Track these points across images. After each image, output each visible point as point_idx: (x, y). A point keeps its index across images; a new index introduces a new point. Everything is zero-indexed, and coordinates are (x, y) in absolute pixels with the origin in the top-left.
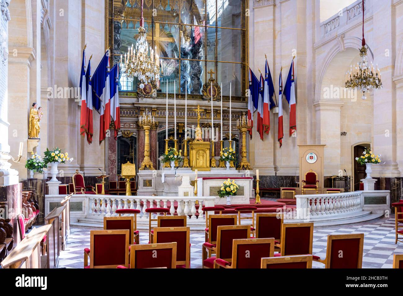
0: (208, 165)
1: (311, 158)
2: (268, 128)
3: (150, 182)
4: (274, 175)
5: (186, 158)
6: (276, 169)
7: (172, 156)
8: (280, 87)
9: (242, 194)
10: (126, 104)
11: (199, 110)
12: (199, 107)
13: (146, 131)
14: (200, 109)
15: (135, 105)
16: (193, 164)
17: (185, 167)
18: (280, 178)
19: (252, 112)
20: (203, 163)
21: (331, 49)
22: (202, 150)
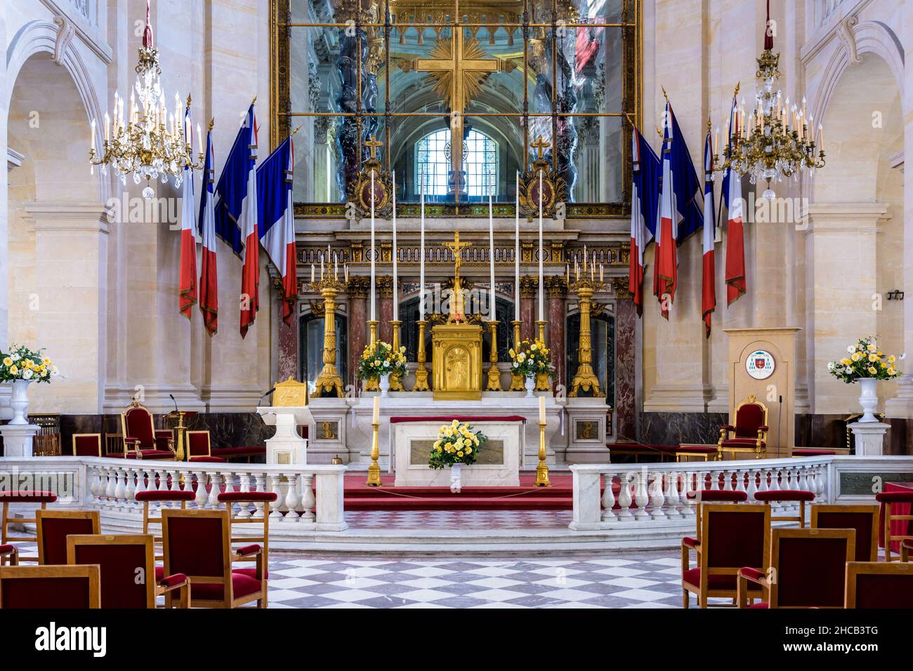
0: (476, 384)
1: (760, 364)
2: (672, 285)
3: (333, 427)
4: (702, 410)
5: (421, 367)
6: (709, 394)
7: (377, 363)
8: (706, 173)
9: (500, 460)
10: (317, 234)
11: (457, 244)
12: (457, 235)
13: (327, 300)
14: (461, 241)
15: (338, 238)
16: (438, 382)
17: (418, 390)
18: (715, 419)
19: (640, 244)
20: (465, 380)
21: (833, 60)
22: (461, 346)
